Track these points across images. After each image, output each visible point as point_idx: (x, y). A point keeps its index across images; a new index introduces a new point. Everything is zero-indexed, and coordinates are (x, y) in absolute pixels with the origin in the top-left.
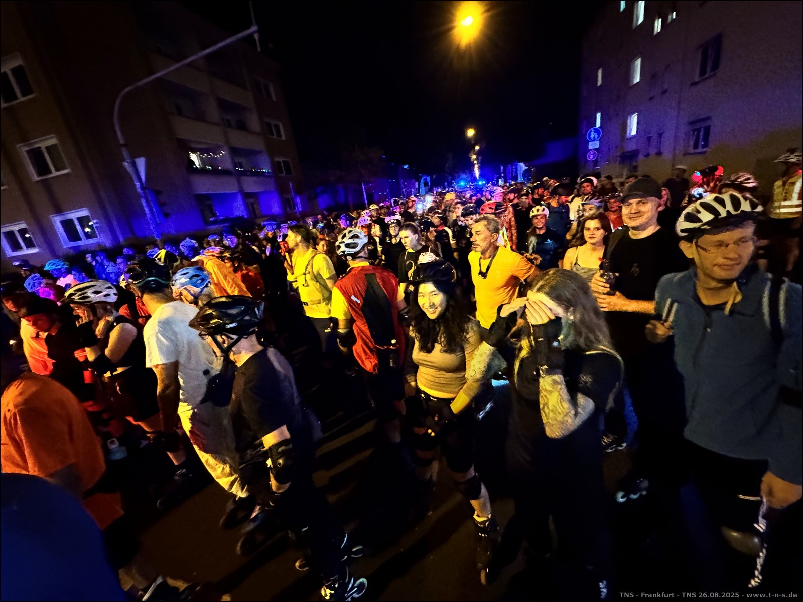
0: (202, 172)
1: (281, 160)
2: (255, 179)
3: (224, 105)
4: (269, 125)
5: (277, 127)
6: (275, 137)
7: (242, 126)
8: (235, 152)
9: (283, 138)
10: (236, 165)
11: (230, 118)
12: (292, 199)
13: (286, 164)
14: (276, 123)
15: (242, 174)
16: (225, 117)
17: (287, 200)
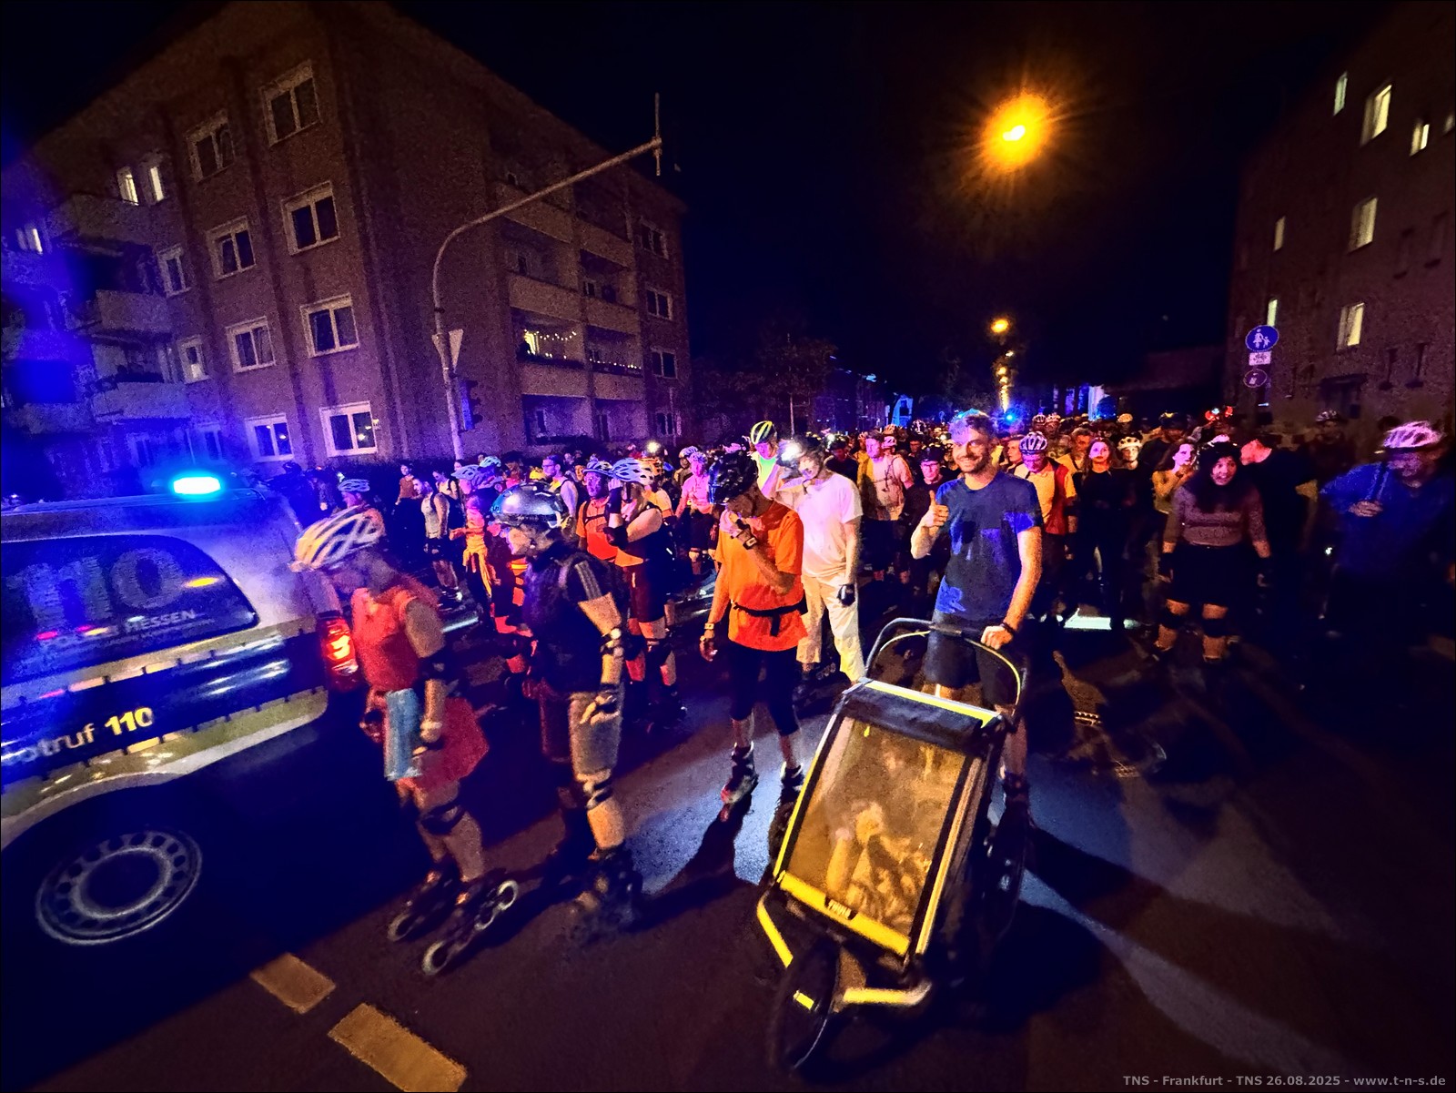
0: (538, 359)
1: (661, 351)
2: (616, 378)
3: (590, 263)
4: (651, 295)
5: (663, 300)
7: (610, 296)
8: (592, 334)
9: (670, 317)
10: (588, 353)
11: (593, 281)
12: (669, 416)
13: (668, 358)
14: (663, 293)
15: (598, 368)
16: (587, 280)
17: (661, 417)
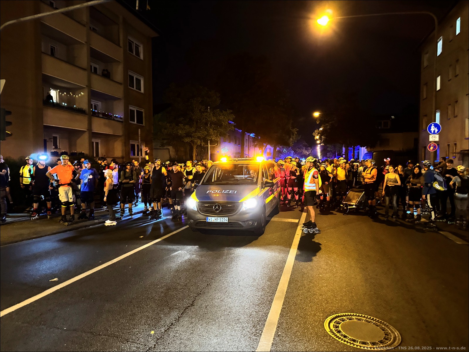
0: (57, 106)
1: (135, 109)
2: (106, 121)
3: (94, 55)
4: (132, 78)
5: (138, 81)
6: (135, 89)
7: (107, 75)
8: (93, 95)
9: (142, 91)
10: (90, 106)
11: (97, 66)
12: (138, 146)
13: (139, 114)
14: (139, 78)
15: (94, 114)
16: (94, 65)
17: (133, 146)
